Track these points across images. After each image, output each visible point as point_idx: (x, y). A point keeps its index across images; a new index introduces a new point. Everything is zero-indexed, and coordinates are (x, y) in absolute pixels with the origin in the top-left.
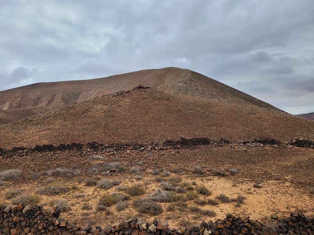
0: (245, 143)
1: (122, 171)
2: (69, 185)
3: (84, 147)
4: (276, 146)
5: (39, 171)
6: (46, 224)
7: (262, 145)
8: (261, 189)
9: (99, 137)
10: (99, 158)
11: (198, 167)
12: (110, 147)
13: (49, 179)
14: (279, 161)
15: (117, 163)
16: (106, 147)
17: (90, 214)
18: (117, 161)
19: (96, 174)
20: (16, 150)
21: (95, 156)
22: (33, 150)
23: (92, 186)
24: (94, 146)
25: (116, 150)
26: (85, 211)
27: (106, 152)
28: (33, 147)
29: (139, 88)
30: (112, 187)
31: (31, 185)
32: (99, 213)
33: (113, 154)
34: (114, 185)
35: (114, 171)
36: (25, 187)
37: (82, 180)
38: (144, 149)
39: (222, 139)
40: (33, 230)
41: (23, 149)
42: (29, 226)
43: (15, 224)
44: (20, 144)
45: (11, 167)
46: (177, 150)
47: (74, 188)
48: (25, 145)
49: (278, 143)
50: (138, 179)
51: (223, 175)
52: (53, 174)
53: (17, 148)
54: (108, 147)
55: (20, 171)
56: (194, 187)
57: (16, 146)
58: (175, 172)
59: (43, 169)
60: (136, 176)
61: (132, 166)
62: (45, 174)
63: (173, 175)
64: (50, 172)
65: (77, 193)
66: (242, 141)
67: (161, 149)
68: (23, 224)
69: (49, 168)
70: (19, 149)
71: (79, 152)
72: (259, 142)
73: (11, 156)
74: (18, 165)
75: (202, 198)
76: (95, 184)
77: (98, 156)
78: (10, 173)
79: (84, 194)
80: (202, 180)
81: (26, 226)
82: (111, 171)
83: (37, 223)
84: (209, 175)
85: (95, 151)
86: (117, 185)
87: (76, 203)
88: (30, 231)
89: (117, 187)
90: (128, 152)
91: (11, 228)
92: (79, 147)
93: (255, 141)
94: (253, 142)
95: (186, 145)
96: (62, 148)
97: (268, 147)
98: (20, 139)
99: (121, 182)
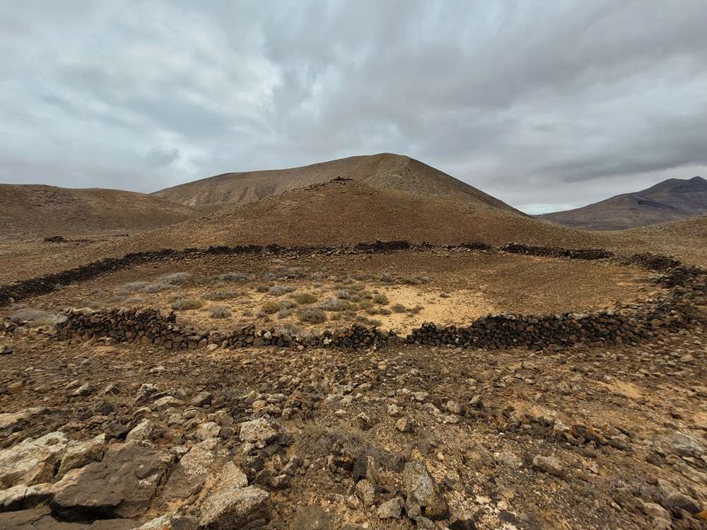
0: (449, 248)
1: (301, 277)
2: (239, 290)
3: (264, 250)
4: (484, 251)
5: (211, 275)
6: (160, 328)
7: (469, 250)
8: (448, 299)
9: (283, 238)
10: (279, 262)
11: (387, 274)
12: (293, 251)
13: (220, 283)
14: (482, 268)
15: (297, 268)
16: (288, 251)
17: (249, 320)
18: (298, 266)
19: (272, 280)
20: (188, 251)
21: (274, 260)
22: (207, 252)
23: (263, 292)
24: (275, 249)
25: (300, 254)
26: (245, 318)
27: (288, 256)
28: (207, 249)
29: (337, 180)
30: (284, 294)
31: (199, 290)
32: (258, 320)
33: (295, 258)
34: (287, 292)
35: (293, 277)
36: (193, 291)
37: (256, 286)
38: (332, 253)
39: (424, 243)
40: (146, 333)
41: (195, 250)
42: (143, 330)
43: (129, 327)
44: (193, 246)
45: (181, 270)
46: (369, 255)
47: (243, 294)
48: (198, 246)
49: (489, 248)
50: (317, 286)
51: (413, 284)
52: (225, 279)
53: (189, 250)
54: (290, 250)
55: (189, 275)
56: (373, 295)
57: (189, 248)
58: (360, 279)
59: (216, 273)
60: (315, 283)
61: (314, 272)
62: (217, 279)
63: (358, 282)
64: (222, 276)
65: (245, 299)
66: (447, 246)
67: (351, 253)
68: (137, 327)
69: (222, 272)
70: (191, 250)
71: (258, 256)
72: (467, 246)
73: (183, 258)
74: (188, 268)
75: (376, 307)
76: (267, 290)
77: (278, 260)
78: (179, 276)
79: (250, 300)
80: (387, 288)
81: (140, 330)
82: (289, 277)
83: (150, 327)
84: (398, 283)
85: (275, 254)
86: (290, 291)
87: (239, 309)
88: (144, 335)
89: (290, 294)
90: (313, 256)
91: (125, 331)
92: (258, 249)
93: (462, 245)
94: (459, 247)
95: (381, 249)
96: (239, 250)
97: (475, 253)
98: (194, 240)
99: (296, 289)
